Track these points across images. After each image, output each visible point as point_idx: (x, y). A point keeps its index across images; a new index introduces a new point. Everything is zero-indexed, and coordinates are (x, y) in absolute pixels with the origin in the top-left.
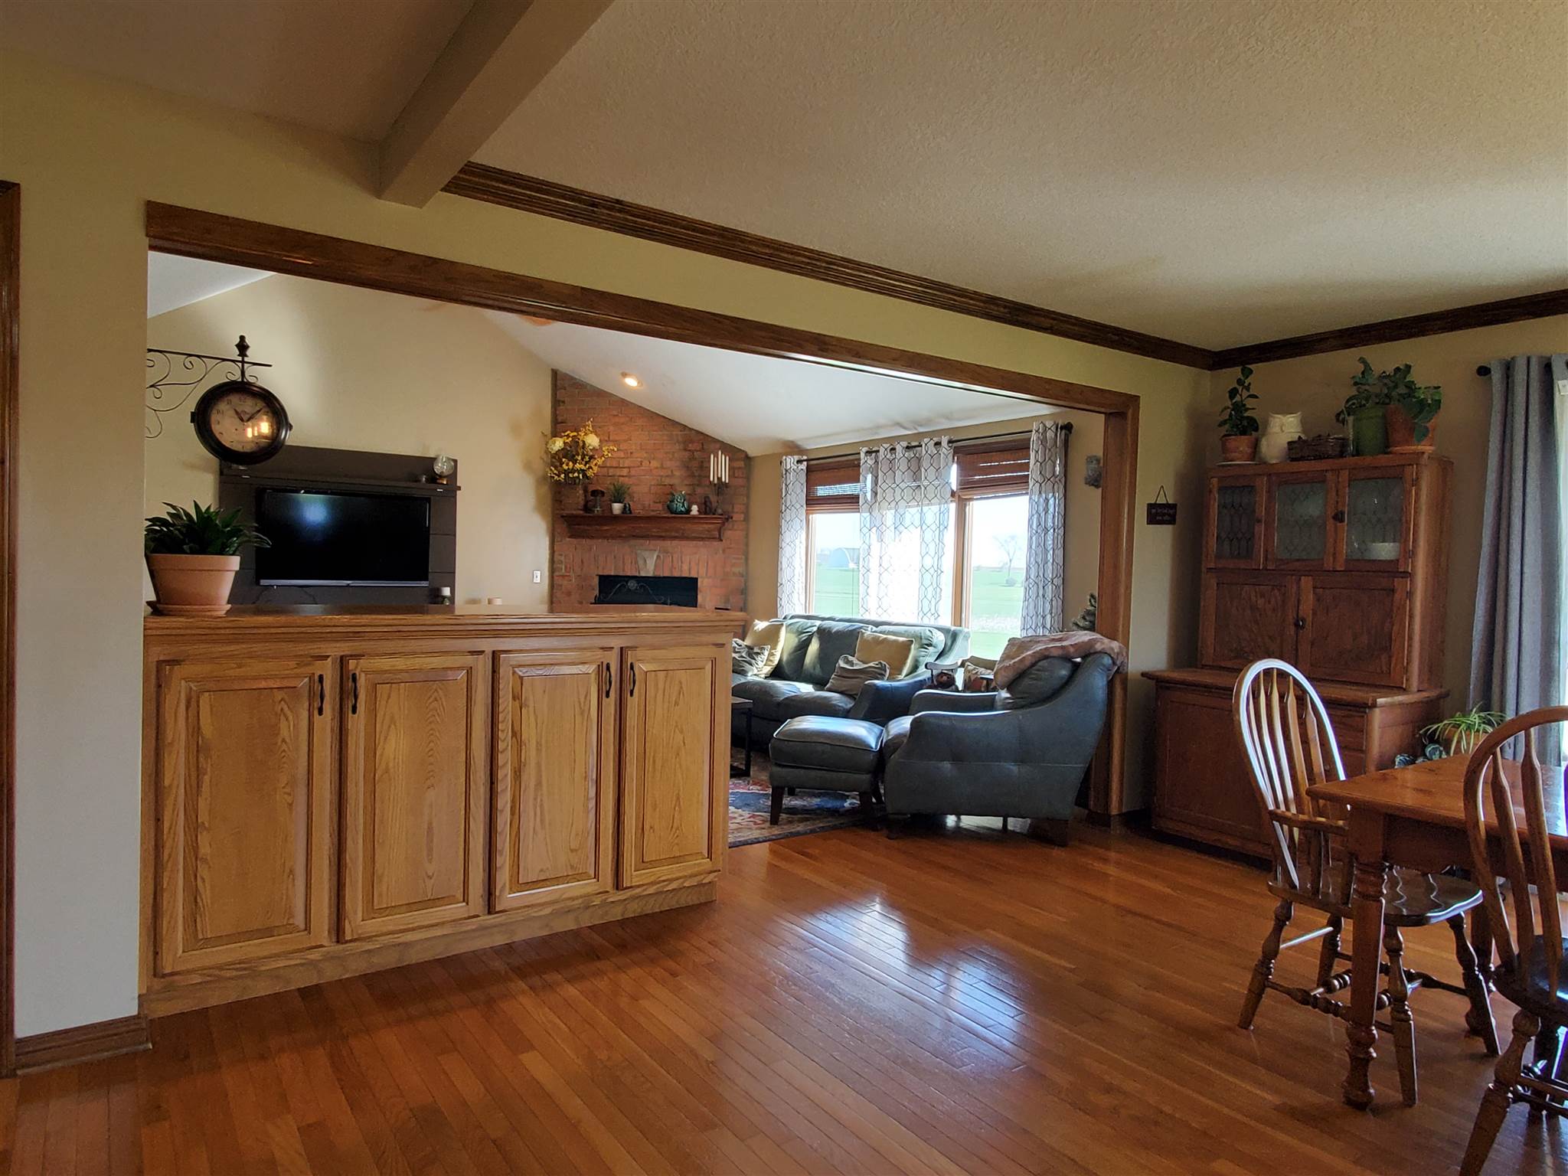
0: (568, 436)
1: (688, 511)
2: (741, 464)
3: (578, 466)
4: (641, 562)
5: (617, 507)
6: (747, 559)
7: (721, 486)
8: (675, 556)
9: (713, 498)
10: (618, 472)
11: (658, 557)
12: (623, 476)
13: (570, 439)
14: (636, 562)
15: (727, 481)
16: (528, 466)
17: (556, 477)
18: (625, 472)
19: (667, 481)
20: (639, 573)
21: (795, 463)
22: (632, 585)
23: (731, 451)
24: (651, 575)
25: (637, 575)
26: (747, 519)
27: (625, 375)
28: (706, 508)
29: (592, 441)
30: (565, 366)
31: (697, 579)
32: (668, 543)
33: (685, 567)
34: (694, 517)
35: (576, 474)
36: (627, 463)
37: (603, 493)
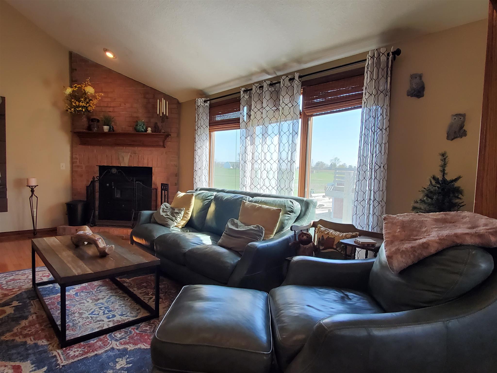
0: (76, 87)
1: (146, 131)
2: (175, 106)
3: (81, 104)
4: (121, 159)
5: (106, 128)
6: (179, 158)
7: (164, 118)
8: (140, 156)
9: (159, 124)
10: (108, 110)
11: (131, 156)
12: (110, 112)
13: (77, 89)
14: (118, 159)
15: (167, 115)
16: (55, 104)
17: (69, 110)
18: (111, 109)
19: (135, 115)
20: (120, 165)
21: (203, 102)
22: (114, 171)
23: (169, 98)
24: (127, 165)
25: (119, 166)
26: (178, 135)
27: (106, 50)
28: (156, 129)
29: (90, 90)
30: (75, 50)
31: (152, 168)
32: (136, 148)
33: (146, 161)
34: (149, 134)
35: (80, 109)
36: (112, 104)
37: (98, 121)
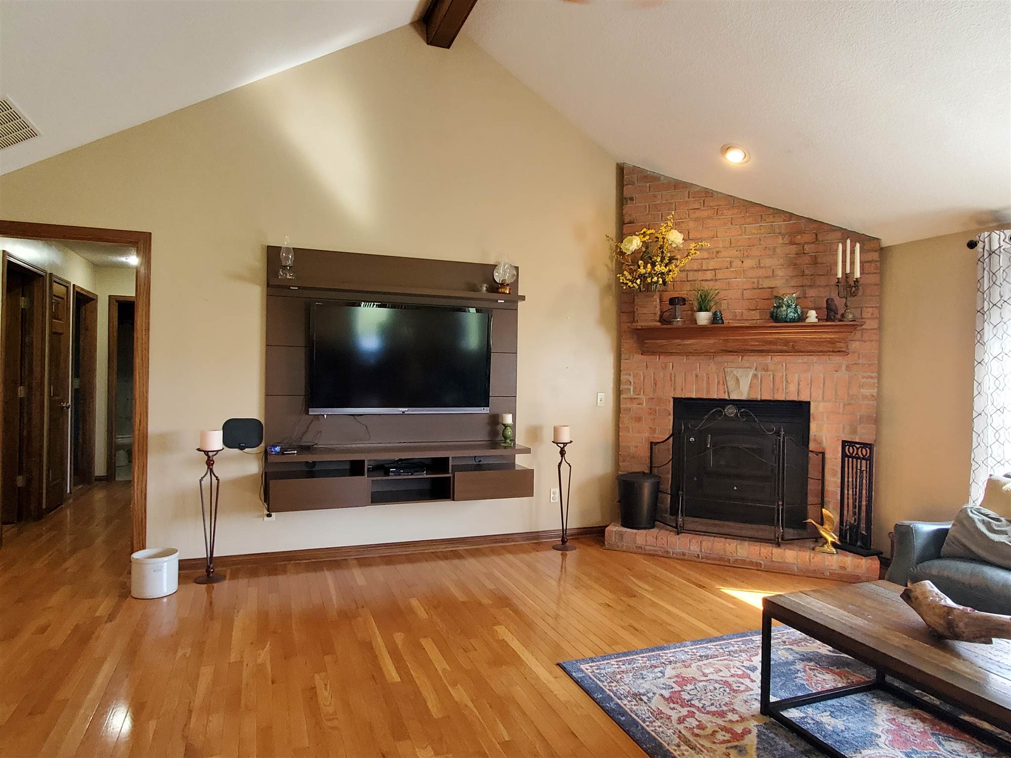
0: (644, 234)
1: (802, 318)
2: (875, 256)
3: (658, 268)
4: (731, 383)
5: (703, 318)
6: (879, 377)
7: (850, 287)
8: (779, 375)
9: (839, 302)
10: (700, 276)
11: (755, 376)
12: (706, 280)
13: (648, 237)
14: (725, 382)
15: (858, 278)
16: (591, 274)
17: (630, 284)
18: (709, 275)
19: (766, 283)
20: (729, 397)
21: (1007, 240)
22: (731, 411)
23: (863, 241)
24: (744, 397)
25: (727, 397)
26: (880, 328)
27: (726, 149)
28: (829, 313)
29: (675, 237)
30: (633, 158)
31: (808, 403)
32: (768, 360)
33: (793, 388)
34: (813, 326)
35: (655, 279)
36: (712, 264)
37: (683, 301)
